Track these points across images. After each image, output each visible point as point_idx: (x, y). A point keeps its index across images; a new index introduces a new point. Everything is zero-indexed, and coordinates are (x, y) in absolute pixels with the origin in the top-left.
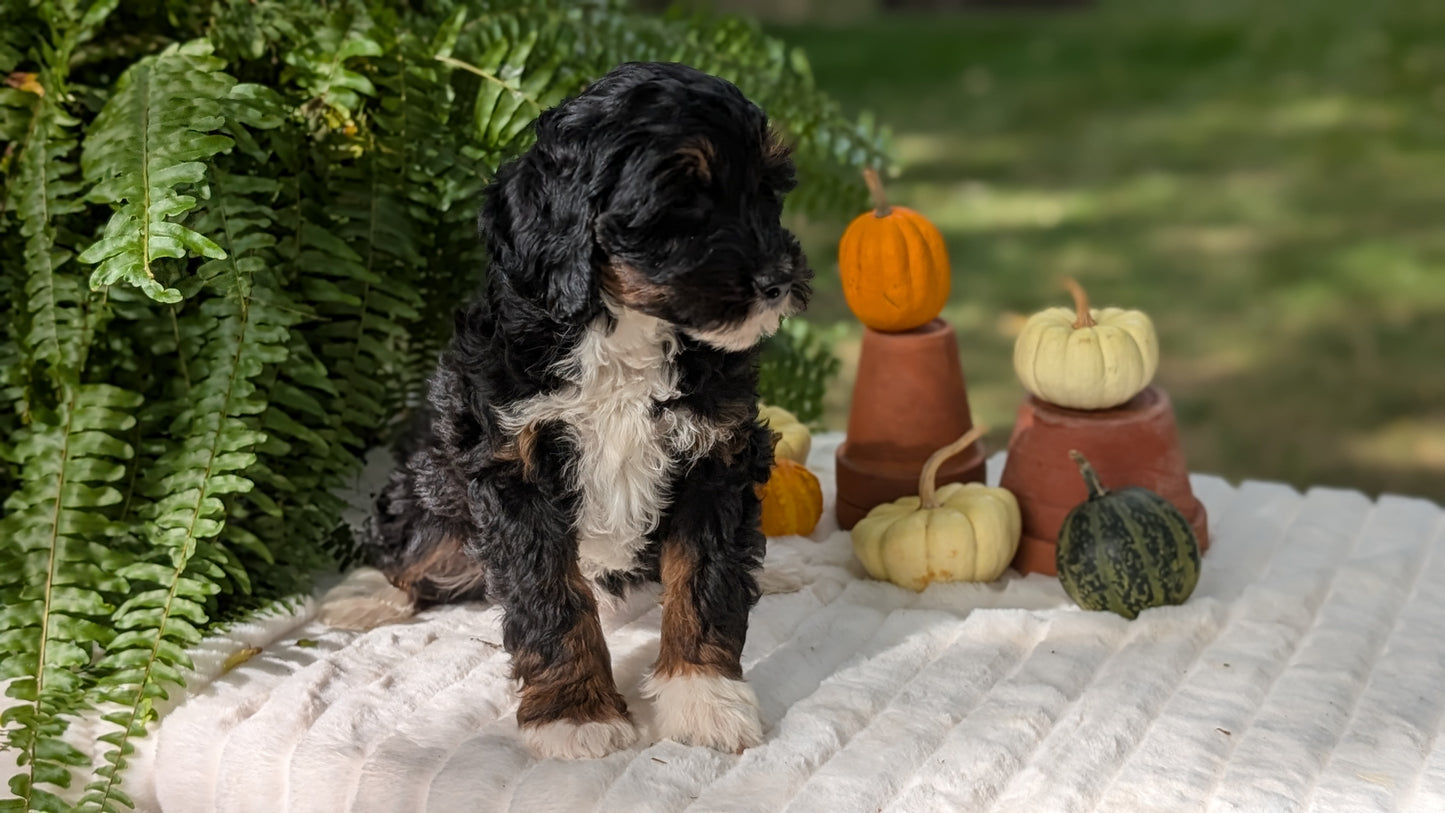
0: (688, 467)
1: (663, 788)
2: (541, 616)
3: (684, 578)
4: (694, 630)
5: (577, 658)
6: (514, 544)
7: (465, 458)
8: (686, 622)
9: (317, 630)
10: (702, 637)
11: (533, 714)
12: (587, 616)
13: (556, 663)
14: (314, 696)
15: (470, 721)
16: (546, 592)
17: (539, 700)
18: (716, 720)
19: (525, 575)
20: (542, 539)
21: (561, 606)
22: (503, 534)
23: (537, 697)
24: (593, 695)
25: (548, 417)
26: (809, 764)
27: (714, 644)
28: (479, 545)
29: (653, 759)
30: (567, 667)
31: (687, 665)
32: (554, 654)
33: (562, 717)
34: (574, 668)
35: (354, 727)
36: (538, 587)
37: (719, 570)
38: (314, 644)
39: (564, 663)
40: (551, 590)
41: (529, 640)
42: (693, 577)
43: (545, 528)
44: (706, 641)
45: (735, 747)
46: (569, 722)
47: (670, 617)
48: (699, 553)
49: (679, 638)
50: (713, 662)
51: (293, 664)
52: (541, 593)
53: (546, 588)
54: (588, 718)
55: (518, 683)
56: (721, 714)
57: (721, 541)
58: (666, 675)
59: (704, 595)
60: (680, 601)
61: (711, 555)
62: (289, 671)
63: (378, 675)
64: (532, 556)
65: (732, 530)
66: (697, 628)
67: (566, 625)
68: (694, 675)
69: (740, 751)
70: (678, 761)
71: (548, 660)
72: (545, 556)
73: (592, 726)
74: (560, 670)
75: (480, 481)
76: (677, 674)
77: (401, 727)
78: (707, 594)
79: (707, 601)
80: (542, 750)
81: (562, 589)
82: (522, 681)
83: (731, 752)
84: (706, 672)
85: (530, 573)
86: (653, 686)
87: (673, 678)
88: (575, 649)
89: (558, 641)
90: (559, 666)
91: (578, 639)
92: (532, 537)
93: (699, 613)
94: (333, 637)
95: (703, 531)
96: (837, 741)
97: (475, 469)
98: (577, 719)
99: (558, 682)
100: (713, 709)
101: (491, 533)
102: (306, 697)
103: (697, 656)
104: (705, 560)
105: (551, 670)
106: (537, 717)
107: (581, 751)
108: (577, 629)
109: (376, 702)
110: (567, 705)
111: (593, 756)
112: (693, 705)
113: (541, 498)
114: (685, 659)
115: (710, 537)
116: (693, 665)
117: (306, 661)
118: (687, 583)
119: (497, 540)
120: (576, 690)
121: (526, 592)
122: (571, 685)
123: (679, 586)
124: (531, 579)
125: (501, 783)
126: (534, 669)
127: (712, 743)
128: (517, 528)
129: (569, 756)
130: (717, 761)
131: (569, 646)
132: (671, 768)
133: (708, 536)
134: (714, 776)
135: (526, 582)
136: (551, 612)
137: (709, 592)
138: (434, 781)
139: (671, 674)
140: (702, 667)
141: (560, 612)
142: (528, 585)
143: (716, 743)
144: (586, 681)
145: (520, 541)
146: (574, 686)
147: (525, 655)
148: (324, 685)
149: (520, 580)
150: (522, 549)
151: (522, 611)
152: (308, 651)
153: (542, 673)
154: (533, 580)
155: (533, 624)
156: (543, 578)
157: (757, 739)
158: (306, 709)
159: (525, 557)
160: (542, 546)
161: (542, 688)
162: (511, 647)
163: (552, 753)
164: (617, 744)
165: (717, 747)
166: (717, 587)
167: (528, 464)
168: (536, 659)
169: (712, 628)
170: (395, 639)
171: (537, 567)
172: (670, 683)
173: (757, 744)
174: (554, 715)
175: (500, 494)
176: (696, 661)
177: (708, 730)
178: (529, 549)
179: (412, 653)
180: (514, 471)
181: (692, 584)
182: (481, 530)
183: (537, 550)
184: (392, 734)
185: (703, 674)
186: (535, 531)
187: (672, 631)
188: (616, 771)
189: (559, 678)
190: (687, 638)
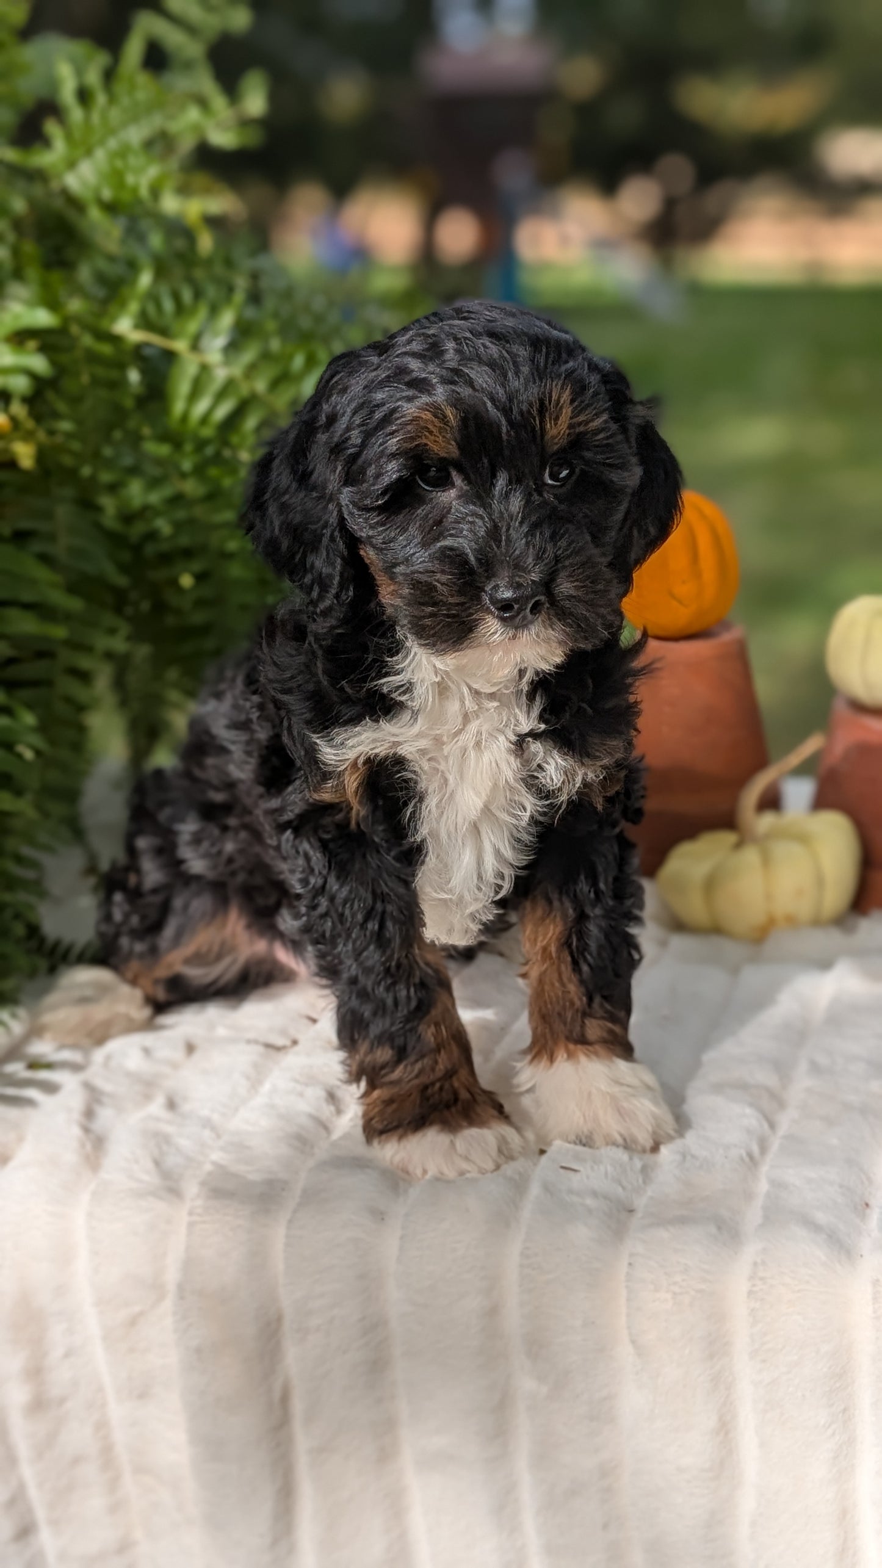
0: (557, 812)
1: (589, 1202)
2: (390, 1001)
3: (558, 939)
4: (578, 1003)
5: (438, 1049)
6: (347, 912)
7: (275, 803)
8: (566, 992)
9: (42, 1048)
10: (588, 1010)
11: (387, 1125)
12: (443, 996)
13: (412, 1058)
14: (86, 1130)
15: (301, 1142)
16: (393, 969)
17: (394, 1106)
18: (621, 1112)
19: (366, 948)
20: (383, 901)
21: (415, 985)
22: (332, 899)
23: (389, 1102)
24: (464, 1095)
25: (382, 750)
26: (751, 1156)
27: (603, 1018)
28: (297, 916)
29: (563, 1167)
30: (426, 1061)
31: (571, 1046)
32: (409, 1048)
33: (431, 1124)
34: (436, 1062)
35: (157, 1163)
36: (383, 964)
37: (600, 928)
38: (49, 1066)
39: (422, 1056)
40: (399, 966)
41: (375, 1029)
42: (570, 937)
43: (386, 890)
44: (591, 1016)
45: (649, 1144)
46: (442, 1130)
47: (543, 990)
48: (575, 910)
49: (559, 1014)
50: (604, 1042)
51: (32, 1093)
52: (387, 971)
53: (394, 964)
54: (465, 1124)
55: (358, 1087)
56: (625, 1105)
57: (598, 893)
58: (544, 1061)
59: (586, 960)
60: (555, 967)
61: (588, 910)
62: (29, 1103)
63: (148, 1098)
64: (373, 926)
65: (610, 879)
66: (581, 999)
67: (422, 1009)
68: (583, 1059)
69: (655, 1149)
70: (592, 1168)
71: (401, 1054)
72: (389, 925)
73: (472, 1133)
74: (418, 1066)
75: (297, 832)
76: (559, 1058)
77: (216, 1156)
78: (589, 957)
79: (589, 965)
80: (411, 1169)
81: (412, 965)
82: (363, 1084)
83: (644, 1151)
84: (596, 1054)
85: (372, 947)
86: (528, 1075)
87: (556, 1064)
88: (435, 1038)
89: (413, 1030)
90: (417, 1061)
91: (437, 1025)
92: (370, 901)
93: (582, 982)
94: (66, 1055)
95: (575, 883)
96: (766, 1126)
97: (288, 816)
98: (450, 1126)
99: (416, 1082)
100: (613, 1098)
101: (314, 897)
102: (76, 1131)
103: (583, 1035)
104: (582, 917)
105: (406, 1067)
106: (396, 1128)
107: (465, 1166)
108: (436, 1013)
109: (169, 1129)
110: (435, 1108)
111: (482, 1172)
112: (590, 1094)
113: (378, 852)
114: (569, 1038)
115: (586, 889)
116: (579, 1047)
117: (51, 1088)
118: (563, 945)
119: (324, 903)
120: (441, 1089)
121: (368, 971)
122: (433, 1084)
123: (553, 949)
124: (373, 956)
125: (379, 1216)
126: (383, 1067)
127: (620, 1140)
128: (350, 892)
129: (450, 1173)
130: (638, 1164)
131: (428, 1034)
132: (588, 1177)
133: (583, 887)
134: (640, 1181)
135: (367, 958)
136: (404, 993)
137: (591, 954)
138: (290, 1221)
139: (552, 1059)
140: (590, 1048)
141: (415, 992)
142: (370, 963)
143: (625, 1140)
144: (451, 1077)
145: (356, 906)
146: (438, 1085)
147: (371, 1050)
148: (89, 1114)
149: (357, 954)
150: (360, 917)
151: (364, 995)
152: (43, 1075)
153: (393, 1071)
154: (377, 956)
155: (380, 1009)
156: (388, 953)
157: (672, 1133)
158: (83, 1146)
159: (363, 926)
160: (384, 912)
161: (395, 1090)
162: (348, 1041)
163: (425, 1172)
164: (505, 1153)
165: (628, 1145)
166: (600, 947)
167: (359, 810)
168: (384, 1054)
169: (597, 1000)
170: (147, 1051)
171: (380, 940)
172: (553, 1070)
173: (671, 1138)
174: (419, 1123)
175: (324, 846)
176: (582, 1041)
177: (612, 1125)
178: (368, 917)
179: (175, 1066)
180: (339, 817)
181: (570, 946)
182: (298, 897)
183: (378, 918)
184: (208, 1167)
185: (594, 1057)
186: (374, 893)
187: (549, 1006)
188: (520, 1186)
189: (417, 1076)
190: (569, 1015)
